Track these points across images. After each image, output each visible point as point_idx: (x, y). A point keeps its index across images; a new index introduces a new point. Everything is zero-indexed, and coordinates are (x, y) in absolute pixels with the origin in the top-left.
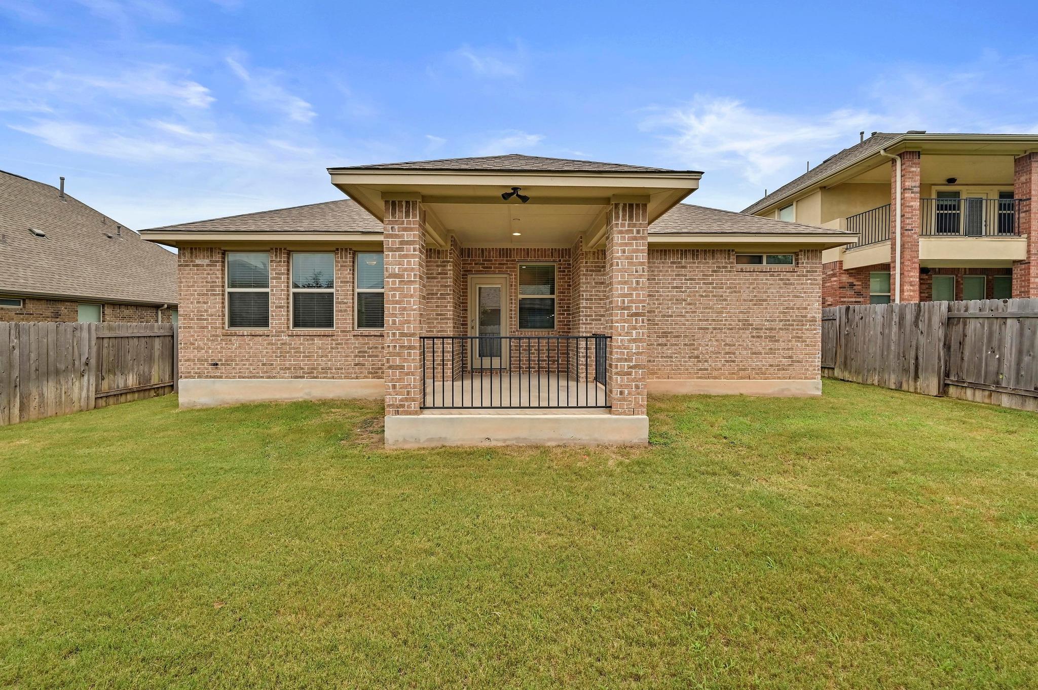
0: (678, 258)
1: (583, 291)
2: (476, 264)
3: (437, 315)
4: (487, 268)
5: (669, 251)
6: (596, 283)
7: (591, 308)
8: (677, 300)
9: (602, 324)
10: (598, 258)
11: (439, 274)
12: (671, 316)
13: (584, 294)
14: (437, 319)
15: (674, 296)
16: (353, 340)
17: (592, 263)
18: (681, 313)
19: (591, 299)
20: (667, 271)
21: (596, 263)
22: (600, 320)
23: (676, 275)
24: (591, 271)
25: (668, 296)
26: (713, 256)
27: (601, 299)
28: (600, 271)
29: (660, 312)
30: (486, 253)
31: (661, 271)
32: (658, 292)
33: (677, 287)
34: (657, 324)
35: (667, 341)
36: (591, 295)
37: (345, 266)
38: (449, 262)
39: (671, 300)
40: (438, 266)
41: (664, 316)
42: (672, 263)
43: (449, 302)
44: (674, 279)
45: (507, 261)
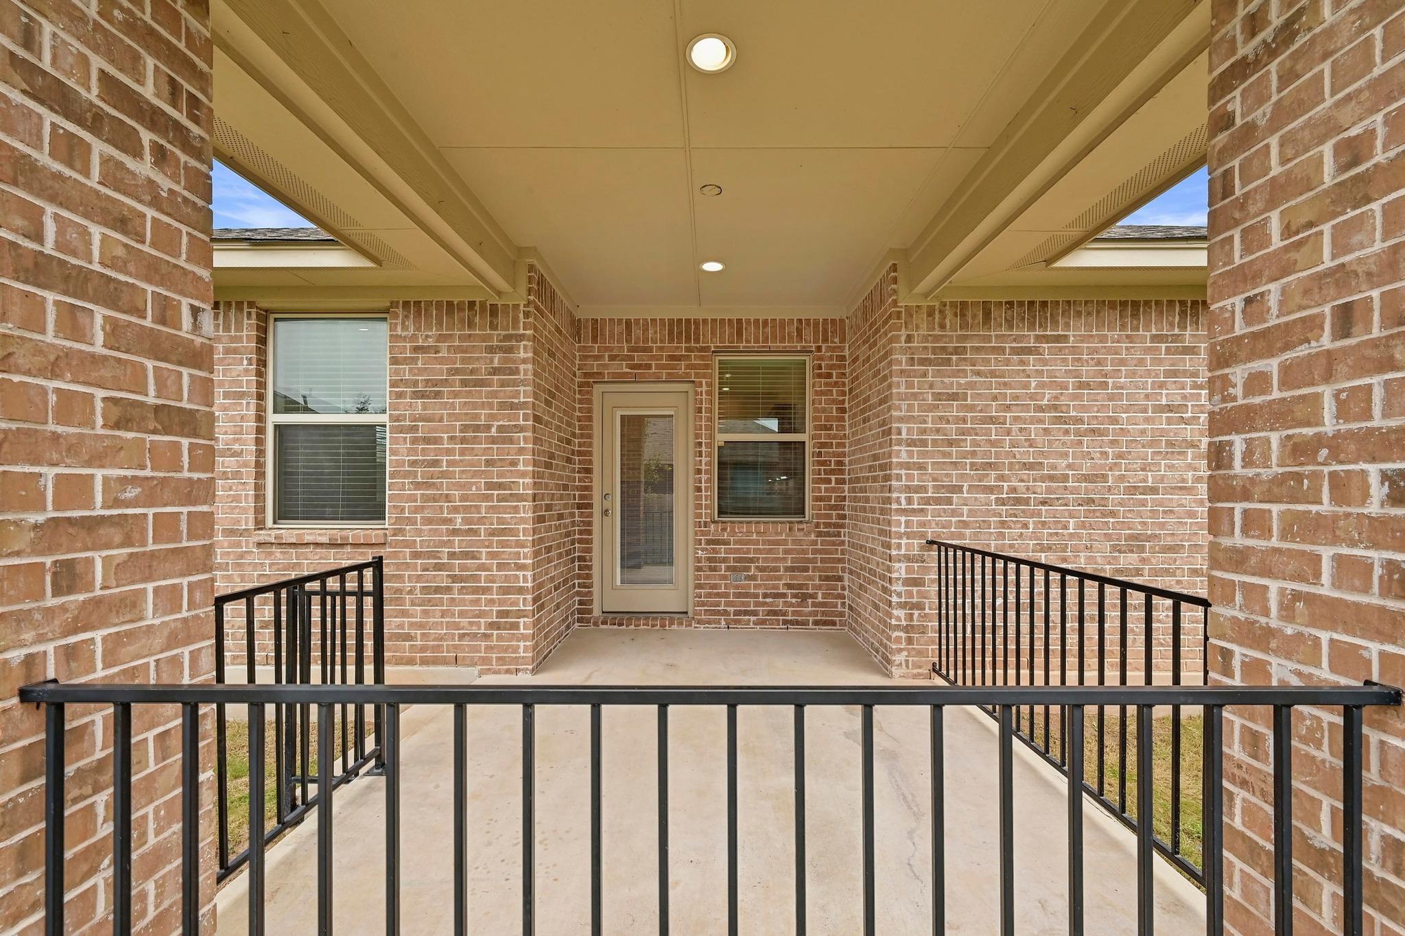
0: (1172, 325)
1: (901, 420)
2: (612, 358)
3: (490, 486)
4: (639, 366)
5: (1147, 303)
6: (937, 396)
7: (921, 467)
8: (1170, 444)
9: (954, 513)
10: (943, 327)
11: (495, 371)
12: (1154, 490)
13: (904, 427)
14: (488, 498)
15: (1163, 433)
16: (256, 556)
17: (925, 339)
18: (1184, 481)
19: (924, 443)
20: (1141, 362)
21: (937, 338)
22: (949, 501)
23: (1169, 374)
24: (923, 362)
25: (1143, 432)
27: (950, 443)
28: (948, 362)
29: (1122, 478)
30: (637, 332)
31: (1122, 362)
32: (1114, 421)
33: (1169, 408)
34: (1113, 514)
35: (1143, 560)
36: (924, 431)
37: (235, 351)
38: (521, 338)
39: (1152, 444)
40: (491, 350)
41: (1132, 490)
42: (1155, 338)
43: (521, 451)
44: (1162, 386)
45: (688, 349)
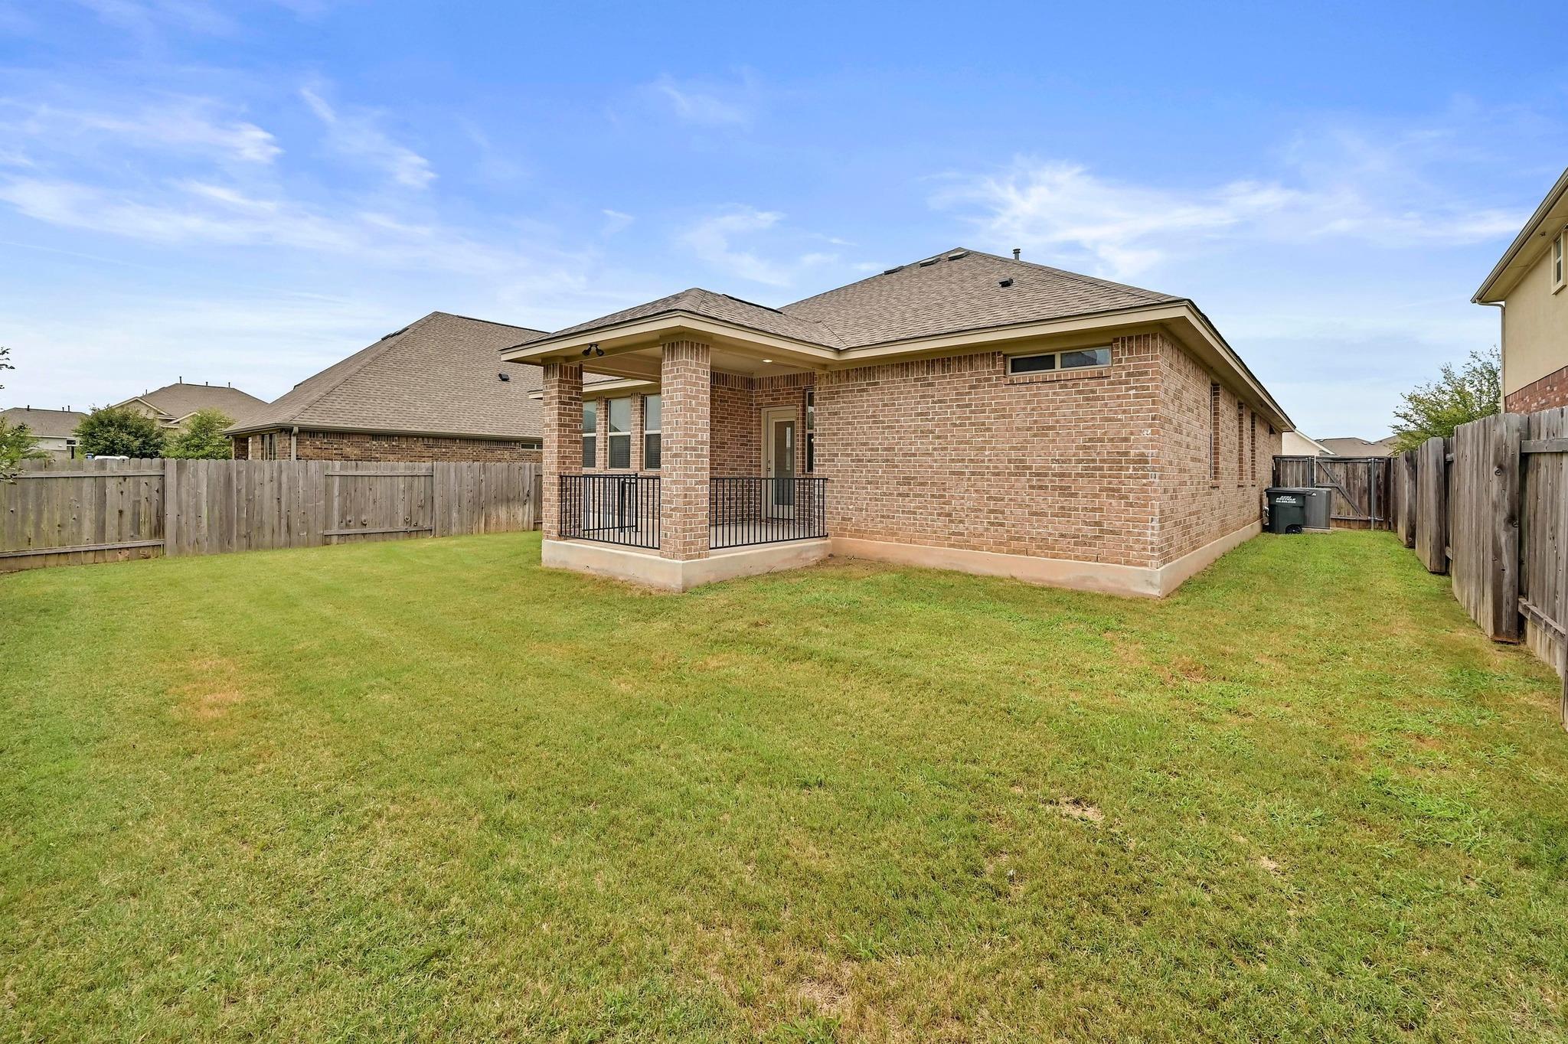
0: (923, 372)
1: (817, 425)
2: (766, 396)
4: (776, 399)
5: (912, 363)
6: (829, 414)
7: (824, 446)
8: (922, 432)
9: (835, 466)
10: (832, 383)
12: (914, 455)
13: (818, 428)
15: (919, 426)
17: (825, 388)
18: (928, 450)
19: (824, 435)
20: (909, 392)
21: (830, 388)
22: (833, 461)
23: (922, 397)
24: (825, 399)
25: (910, 426)
26: (971, 365)
27: (835, 434)
28: (833, 398)
29: (901, 449)
30: (775, 382)
31: (902, 393)
32: (898, 421)
33: (921, 414)
34: (897, 466)
35: (910, 489)
36: (824, 430)
37: (636, 410)
39: (914, 432)
41: (905, 455)
42: (916, 380)
44: (919, 403)
45: (794, 389)
